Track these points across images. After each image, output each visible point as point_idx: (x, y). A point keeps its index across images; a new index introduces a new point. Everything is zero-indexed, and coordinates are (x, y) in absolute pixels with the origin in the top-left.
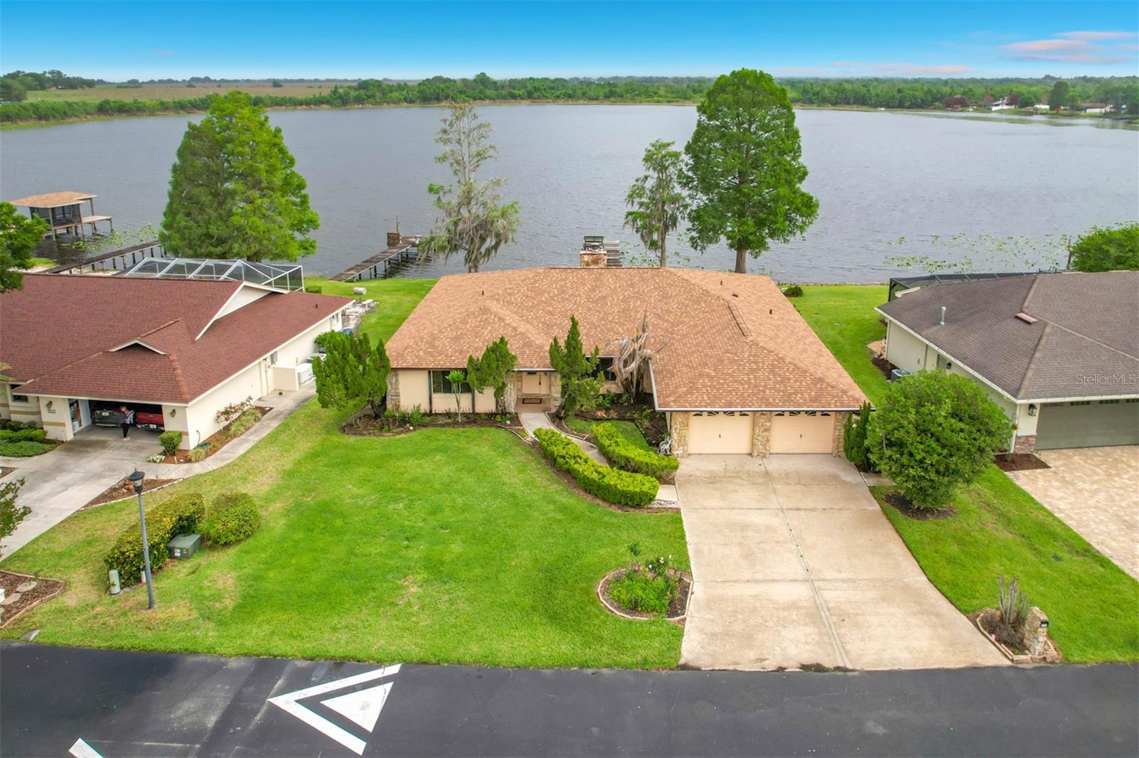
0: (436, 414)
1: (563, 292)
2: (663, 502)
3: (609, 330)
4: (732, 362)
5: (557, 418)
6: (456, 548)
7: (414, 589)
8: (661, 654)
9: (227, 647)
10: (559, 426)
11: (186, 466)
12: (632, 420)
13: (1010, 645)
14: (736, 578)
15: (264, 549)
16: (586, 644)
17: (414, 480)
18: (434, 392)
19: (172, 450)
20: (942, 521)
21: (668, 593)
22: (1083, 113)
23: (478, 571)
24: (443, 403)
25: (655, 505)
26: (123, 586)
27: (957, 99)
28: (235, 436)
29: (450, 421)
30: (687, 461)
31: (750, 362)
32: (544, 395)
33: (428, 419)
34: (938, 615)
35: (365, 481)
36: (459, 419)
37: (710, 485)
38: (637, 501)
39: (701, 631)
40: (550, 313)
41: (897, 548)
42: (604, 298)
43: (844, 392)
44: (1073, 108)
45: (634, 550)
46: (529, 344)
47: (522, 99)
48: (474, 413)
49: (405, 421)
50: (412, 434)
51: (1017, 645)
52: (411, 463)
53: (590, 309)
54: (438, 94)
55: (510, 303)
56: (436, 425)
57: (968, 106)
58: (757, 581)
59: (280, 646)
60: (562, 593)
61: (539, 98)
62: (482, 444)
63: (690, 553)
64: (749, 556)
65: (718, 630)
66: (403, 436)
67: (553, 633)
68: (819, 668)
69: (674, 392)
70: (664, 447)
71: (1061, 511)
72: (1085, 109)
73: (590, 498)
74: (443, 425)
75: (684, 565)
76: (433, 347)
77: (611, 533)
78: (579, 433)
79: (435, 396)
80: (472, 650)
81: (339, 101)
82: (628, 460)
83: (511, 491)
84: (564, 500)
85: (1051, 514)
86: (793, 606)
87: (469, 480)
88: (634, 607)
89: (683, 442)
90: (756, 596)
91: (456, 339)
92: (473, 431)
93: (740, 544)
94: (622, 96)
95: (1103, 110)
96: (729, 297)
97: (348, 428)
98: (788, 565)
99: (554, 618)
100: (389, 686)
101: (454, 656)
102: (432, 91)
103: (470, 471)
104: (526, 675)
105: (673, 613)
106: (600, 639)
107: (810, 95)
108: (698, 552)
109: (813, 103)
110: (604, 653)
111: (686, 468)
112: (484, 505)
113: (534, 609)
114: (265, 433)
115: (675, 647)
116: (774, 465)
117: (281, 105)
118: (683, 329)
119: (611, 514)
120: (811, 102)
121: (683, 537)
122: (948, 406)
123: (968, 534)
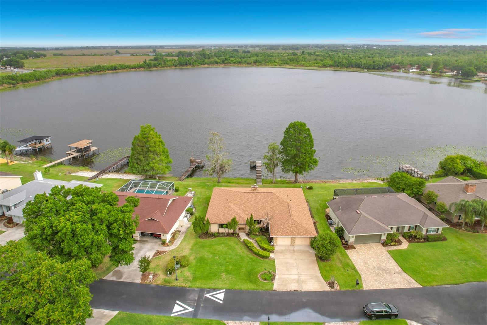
0: (220, 233)
1: (248, 200)
3: (259, 212)
4: (287, 224)
5: (248, 235)
6: (231, 267)
7: (224, 276)
8: (270, 288)
9: (194, 286)
10: (248, 237)
11: (168, 247)
12: (265, 235)
13: (331, 287)
14: (284, 274)
15: (193, 267)
16: (257, 286)
17: (219, 251)
19: (164, 243)
20: (328, 262)
21: (271, 277)
22: (445, 74)
23: (236, 272)
24: (221, 230)
25: (270, 258)
26: (170, 275)
27: (396, 66)
28: (176, 239)
29: (223, 235)
30: (276, 247)
31: (291, 224)
32: (244, 227)
33: (219, 235)
34: (320, 282)
35: (208, 252)
36: (226, 235)
37: (281, 253)
38: (266, 257)
39: (277, 284)
40: (245, 207)
41: (317, 268)
42: (258, 202)
43: (311, 232)
45: (265, 269)
46: (240, 217)
47: (220, 64)
48: (228, 233)
49: (213, 235)
50: (215, 239)
51: (333, 287)
52: (216, 247)
53: (254, 206)
54: (186, 62)
55: (235, 204)
56: (220, 236)
57: (400, 70)
58: (288, 275)
59: (203, 286)
60: (252, 277)
61: (227, 63)
62: (232, 241)
63: (276, 269)
64: (288, 270)
65: (280, 284)
66: (213, 239)
67: (251, 284)
68: (297, 291)
69: (274, 232)
70: (272, 244)
71: (353, 260)
72: (445, 72)
73: (256, 256)
74: (222, 236)
75: (275, 272)
76: (218, 217)
77: (261, 264)
78: (253, 239)
79: (219, 229)
80: (237, 287)
81: (147, 67)
82: (264, 247)
83: (240, 254)
84: (251, 256)
85: (351, 261)
86: (294, 280)
87: (231, 251)
88: (265, 280)
89: (276, 242)
90: (288, 277)
91: (224, 215)
92: (229, 238)
93: (286, 267)
94: (261, 62)
95: (453, 74)
96: (289, 202)
97: (200, 237)
98: (295, 271)
99: (251, 281)
100: (224, 293)
101: (234, 288)
102: (184, 61)
103: (230, 249)
104: (247, 292)
105: (272, 281)
106: (259, 285)
107: (337, 63)
108: (278, 268)
109: (338, 67)
110: (260, 288)
111: (276, 248)
112: (235, 257)
113: (247, 280)
114: (182, 238)
115: (272, 287)
116: (296, 248)
117: (124, 69)
118: (277, 212)
119: (260, 260)
120: (338, 66)
121: (275, 265)
122: (328, 241)
123: (332, 265)
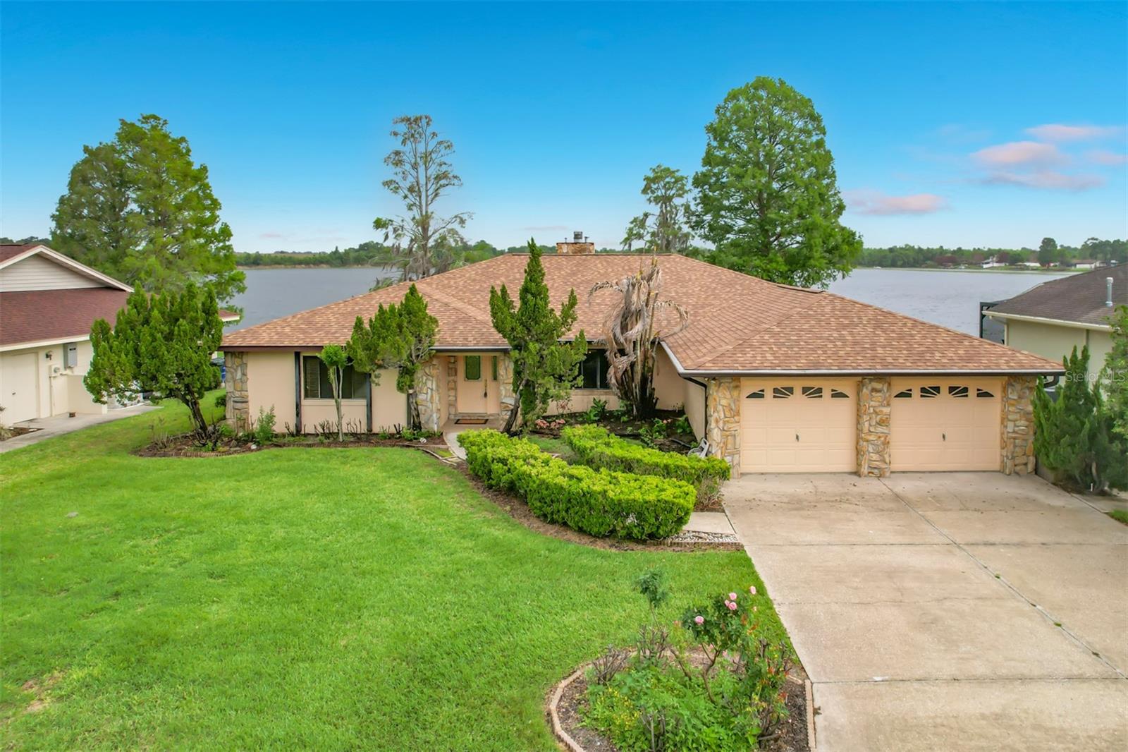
0: (307, 433)
2: (703, 535)
12: (638, 436)
14: (920, 673)
18: (306, 396)
21: (756, 698)
22: (1073, 268)
24: (318, 413)
29: (325, 441)
32: (491, 415)
36: (341, 438)
37: (795, 512)
38: (651, 527)
44: (1062, 263)
48: (370, 433)
49: (246, 438)
50: (252, 454)
57: (959, 265)
63: (786, 622)
64: (930, 625)
72: (1075, 265)
74: (311, 445)
77: (592, 585)
79: (305, 403)
83: (392, 520)
84: (497, 533)
87: (317, 506)
89: (730, 446)
90: (997, 717)
92: (357, 451)
93: (897, 603)
95: (1093, 266)
108: (803, 620)
111: (739, 490)
112: (325, 540)
117: (279, 264)
